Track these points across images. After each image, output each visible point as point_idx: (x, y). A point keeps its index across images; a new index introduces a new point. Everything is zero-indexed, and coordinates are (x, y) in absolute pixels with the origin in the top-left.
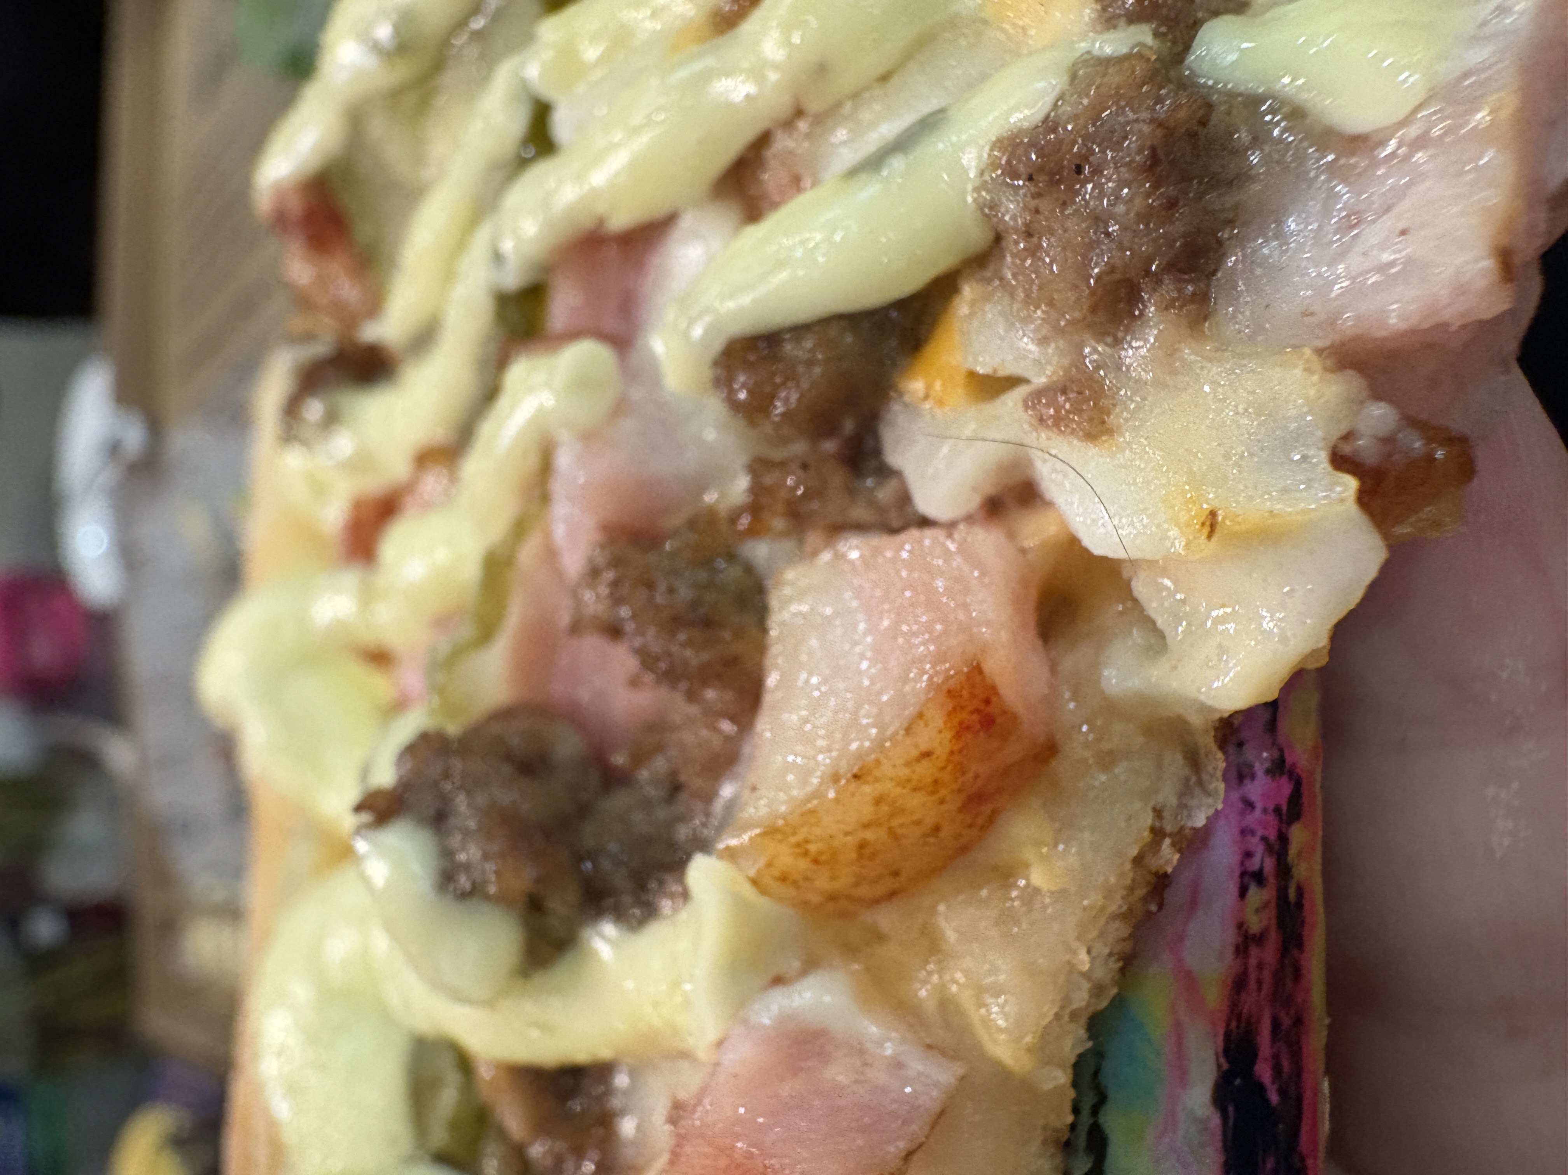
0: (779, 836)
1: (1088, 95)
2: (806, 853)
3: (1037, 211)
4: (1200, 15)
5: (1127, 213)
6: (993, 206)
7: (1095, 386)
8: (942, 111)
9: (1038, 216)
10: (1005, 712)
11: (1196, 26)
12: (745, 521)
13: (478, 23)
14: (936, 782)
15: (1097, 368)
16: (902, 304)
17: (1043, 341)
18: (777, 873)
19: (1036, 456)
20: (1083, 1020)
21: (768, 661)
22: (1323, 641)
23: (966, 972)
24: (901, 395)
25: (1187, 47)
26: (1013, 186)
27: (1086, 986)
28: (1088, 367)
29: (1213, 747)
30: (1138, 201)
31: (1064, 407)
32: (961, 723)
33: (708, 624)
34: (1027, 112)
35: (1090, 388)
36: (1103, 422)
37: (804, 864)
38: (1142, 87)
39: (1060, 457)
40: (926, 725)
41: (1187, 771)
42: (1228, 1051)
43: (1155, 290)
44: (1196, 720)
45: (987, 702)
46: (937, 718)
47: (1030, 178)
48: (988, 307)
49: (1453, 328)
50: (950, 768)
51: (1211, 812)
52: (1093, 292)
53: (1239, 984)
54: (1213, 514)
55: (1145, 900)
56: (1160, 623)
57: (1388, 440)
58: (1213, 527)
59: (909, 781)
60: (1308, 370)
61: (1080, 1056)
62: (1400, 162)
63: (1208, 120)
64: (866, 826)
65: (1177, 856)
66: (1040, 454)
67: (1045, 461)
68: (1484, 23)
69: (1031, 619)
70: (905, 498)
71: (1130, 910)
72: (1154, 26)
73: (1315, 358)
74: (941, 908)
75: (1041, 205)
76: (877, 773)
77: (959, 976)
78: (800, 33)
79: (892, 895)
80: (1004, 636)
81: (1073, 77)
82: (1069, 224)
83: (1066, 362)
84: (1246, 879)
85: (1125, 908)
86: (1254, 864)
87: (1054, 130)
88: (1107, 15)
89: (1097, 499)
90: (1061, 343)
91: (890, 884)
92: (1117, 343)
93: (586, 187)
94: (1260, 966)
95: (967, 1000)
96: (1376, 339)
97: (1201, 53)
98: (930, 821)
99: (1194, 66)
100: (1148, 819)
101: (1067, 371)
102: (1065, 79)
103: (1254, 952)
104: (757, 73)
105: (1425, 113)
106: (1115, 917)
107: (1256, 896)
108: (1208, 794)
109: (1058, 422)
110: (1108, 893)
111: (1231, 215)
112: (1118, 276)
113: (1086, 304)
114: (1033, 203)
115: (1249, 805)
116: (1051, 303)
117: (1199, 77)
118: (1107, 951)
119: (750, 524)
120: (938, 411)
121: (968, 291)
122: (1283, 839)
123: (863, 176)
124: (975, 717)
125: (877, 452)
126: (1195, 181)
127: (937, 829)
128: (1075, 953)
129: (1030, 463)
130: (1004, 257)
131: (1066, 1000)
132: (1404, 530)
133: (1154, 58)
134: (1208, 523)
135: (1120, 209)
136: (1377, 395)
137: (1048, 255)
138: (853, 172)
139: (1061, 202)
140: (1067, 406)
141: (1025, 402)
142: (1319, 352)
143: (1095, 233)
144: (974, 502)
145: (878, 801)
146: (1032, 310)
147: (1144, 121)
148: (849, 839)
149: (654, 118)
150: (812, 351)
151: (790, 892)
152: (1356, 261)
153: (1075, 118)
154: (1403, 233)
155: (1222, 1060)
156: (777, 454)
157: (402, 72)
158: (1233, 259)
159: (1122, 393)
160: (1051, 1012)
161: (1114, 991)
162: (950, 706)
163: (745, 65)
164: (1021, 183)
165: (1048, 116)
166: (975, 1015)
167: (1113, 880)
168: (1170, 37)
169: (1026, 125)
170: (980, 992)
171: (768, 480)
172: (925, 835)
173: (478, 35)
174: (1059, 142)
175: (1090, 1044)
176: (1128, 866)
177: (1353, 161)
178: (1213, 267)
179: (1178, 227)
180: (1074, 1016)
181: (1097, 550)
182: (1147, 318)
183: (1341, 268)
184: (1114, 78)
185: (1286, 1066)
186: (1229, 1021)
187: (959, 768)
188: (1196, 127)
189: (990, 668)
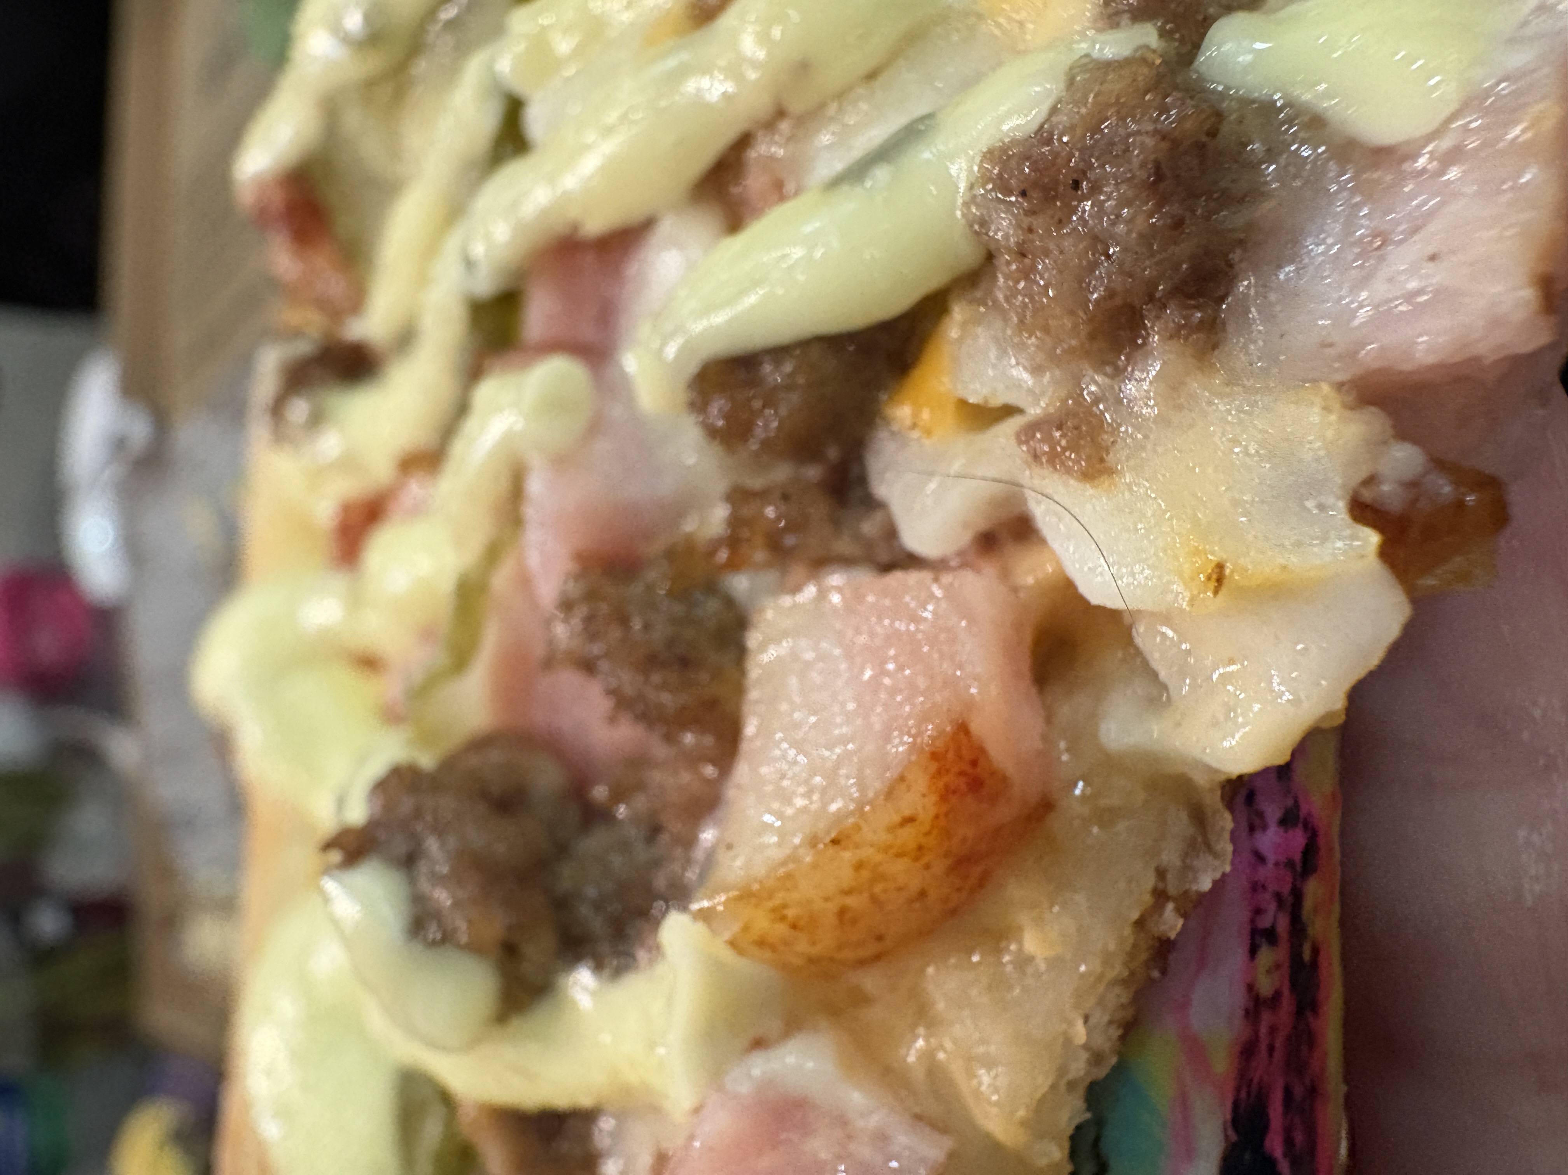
0: (755, 901)
1: (1085, 104)
2: (783, 918)
3: (1030, 230)
4: (1211, 11)
5: (1129, 232)
6: (984, 223)
7: (1094, 421)
8: (930, 116)
9: (1031, 236)
10: (993, 773)
11: (1206, 24)
12: (723, 555)
13: (449, 13)
14: (920, 848)
15: (1096, 401)
16: (886, 327)
17: (1036, 370)
18: (754, 937)
19: (1030, 496)
20: (1081, 1091)
21: (747, 708)
22: (1339, 703)
23: (955, 1041)
24: (887, 421)
25: (1197, 46)
26: (1004, 201)
27: (1084, 1056)
28: (1085, 400)
29: (1220, 806)
30: (1140, 220)
31: (1059, 443)
32: (947, 787)
33: (685, 663)
34: (1021, 121)
35: (1089, 423)
36: (1102, 460)
37: (781, 929)
38: (1146, 94)
39: (1056, 498)
40: (909, 788)
41: (1191, 831)
42: (1237, 1124)
43: (1158, 318)
44: (1201, 780)
45: (974, 763)
46: (920, 782)
47: (1023, 194)
48: (979, 330)
49: (1487, 362)
50: (935, 832)
51: (1218, 875)
52: (1091, 320)
53: (1249, 1051)
54: (1220, 567)
55: (1147, 965)
56: (1163, 675)
57: (1413, 484)
58: (1220, 581)
59: (890, 847)
60: (1327, 409)
61: (1078, 1128)
62: (1430, 177)
63: (1218, 130)
64: (848, 892)
65: (1180, 922)
66: (1033, 494)
67: (1039, 503)
68: (1525, 23)
69: (1025, 665)
70: (891, 533)
71: (1132, 973)
72: (1159, 24)
73: (1333, 394)
74: (930, 970)
75: (1035, 223)
76: (856, 838)
77: (948, 1045)
78: (781, 28)
79: (877, 958)
80: (994, 690)
81: (1071, 83)
82: (1067, 244)
83: (1063, 393)
84: (1257, 937)
85: (1126, 973)
86: (1265, 922)
87: (1049, 141)
88: (1110, 10)
89: (1094, 546)
90: (1057, 372)
91: (872, 948)
92: (1119, 373)
93: (559, 191)
94: (1271, 1031)
95: (957, 1070)
96: (1401, 372)
97: (1211, 54)
98: (915, 885)
99: (1203, 69)
100: (1150, 881)
101: (1064, 401)
102: (1062, 85)
103: (1266, 1018)
104: (734, 72)
105: (1460, 123)
106: (1115, 982)
107: (1267, 956)
108: (1216, 855)
109: (1054, 458)
110: (1107, 959)
111: (1242, 236)
112: (1118, 301)
113: (1084, 330)
114: (1026, 221)
115: (1260, 858)
116: (1046, 330)
117: (1208, 82)
118: (1106, 1018)
119: (729, 558)
120: (927, 442)
121: (958, 312)
122: (1298, 895)
123: (845, 188)
124: (962, 781)
125: (862, 480)
126: (1204, 198)
127: (923, 894)
128: (1071, 1023)
129: (1024, 501)
130: (995, 278)
131: (1062, 1071)
132: (1429, 581)
133: (1158, 61)
134: (1214, 577)
135: (1121, 228)
136: (1402, 434)
137: (1042, 278)
138: (836, 183)
139: (1056, 218)
140: (1064, 442)
141: (1018, 436)
142: (1339, 386)
143: (1093, 255)
144: (965, 538)
145: (859, 866)
146: (1025, 337)
147: (1147, 133)
148: (829, 904)
149: (630, 116)
150: (791, 375)
151: (769, 955)
152: (1380, 288)
153: (1070, 129)
154: (1433, 258)
155: (1230, 1132)
156: (756, 483)
157: (374, 63)
158: (1246, 283)
159: (1123, 429)
160: (1043, 1083)
161: (1114, 1060)
162: (934, 768)
163: (722, 62)
164: (1013, 199)
165: (1042, 127)
166: (964, 1086)
167: (1112, 947)
168: (1177, 36)
169: (1019, 134)
170: (971, 1061)
171: (747, 511)
172: (910, 901)
173: (450, 24)
174: (1056, 155)
175: (1088, 1115)
176: (1128, 931)
177: (1376, 175)
178: (1221, 293)
179: (1184, 249)
180: (1071, 1085)
181: (1095, 599)
182: (1149, 348)
183: (1364, 295)
184: (1115, 85)
185: (1299, 1137)
186: (1238, 1090)
187: (947, 833)
188: (1204, 139)
189: (977, 726)
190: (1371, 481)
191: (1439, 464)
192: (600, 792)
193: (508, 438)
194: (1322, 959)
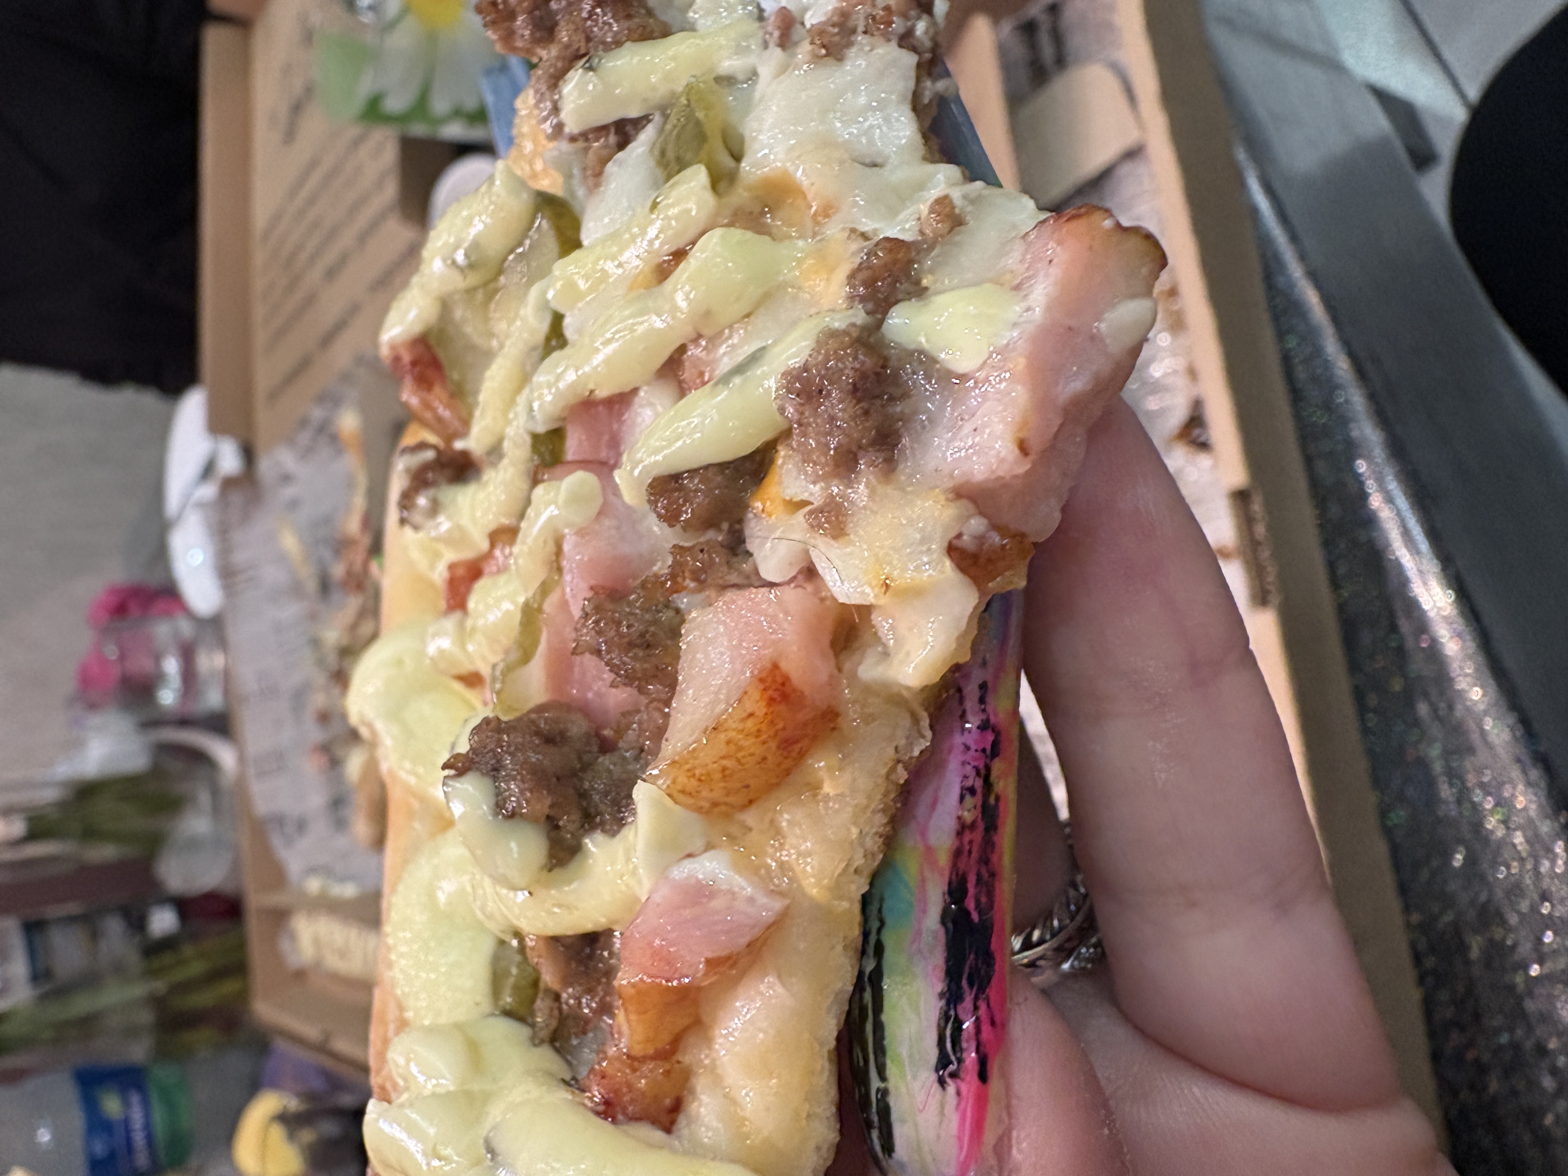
0: (678, 765)
1: (823, 353)
2: (694, 776)
3: (803, 413)
5: (845, 415)
6: (784, 408)
8: (764, 348)
9: (803, 416)
10: (795, 690)
11: (888, 308)
12: (668, 584)
14: (759, 731)
15: (839, 498)
17: (814, 483)
18: (679, 787)
19: (810, 549)
20: (864, 873)
24: (752, 509)
25: (884, 319)
26: (790, 398)
27: (861, 852)
28: (834, 496)
30: (849, 409)
31: (822, 520)
32: (769, 697)
33: (648, 646)
36: (842, 529)
37: (694, 782)
39: (820, 549)
40: (750, 698)
41: (910, 724)
42: (950, 892)
43: (864, 457)
44: (906, 694)
45: (783, 685)
46: (755, 694)
47: (798, 395)
48: (789, 461)
50: (766, 722)
51: (923, 747)
52: (833, 458)
53: (957, 854)
55: (896, 801)
57: (980, 538)
58: (887, 587)
59: (744, 730)
61: (863, 895)
63: (887, 365)
64: (723, 758)
65: (907, 774)
67: (813, 551)
70: (755, 569)
72: (869, 307)
73: (942, 495)
75: (804, 409)
76: (726, 725)
78: (695, 293)
79: (751, 802)
81: (820, 339)
83: (825, 493)
84: (964, 792)
86: (969, 783)
87: (807, 371)
88: (851, 294)
89: (836, 572)
90: (822, 483)
91: (747, 795)
92: (849, 484)
93: (582, 373)
94: (971, 842)
95: (794, 863)
97: (889, 324)
98: (759, 754)
99: (885, 333)
100: (889, 754)
101: (825, 499)
102: (815, 342)
103: (968, 835)
104: (672, 314)
106: (877, 810)
107: (969, 801)
108: (922, 737)
109: (820, 528)
110: (869, 798)
112: (844, 449)
113: (830, 463)
114: (801, 409)
115: (966, 747)
116: (814, 463)
118: (873, 832)
119: (673, 585)
120: (770, 520)
121: (782, 451)
122: (988, 769)
123: (721, 386)
124: (778, 694)
125: (743, 542)
126: (879, 399)
127: (764, 759)
130: (793, 436)
131: (850, 860)
133: (865, 327)
134: (884, 585)
135: (842, 413)
136: (977, 512)
139: (814, 409)
140: (824, 520)
141: (806, 517)
142: (945, 491)
143: (831, 425)
144: (793, 571)
145: (728, 742)
146: (807, 466)
147: (849, 368)
148: (715, 765)
149: (619, 334)
150: (698, 485)
151: (690, 801)
153: (816, 365)
154: (975, 430)
155: (947, 896)
156: (685, 543)
158: (905, 439)
159: (850, 513)
160: (841, 867)
161: (881, 857)
162: (762, 686)
163: (665, 308)
164: (793, 397)
165: (804, 363)
166: (798, 870)
167: (871, 789)
168: (875, 313)
169: (797, 366)
170: (800, 855)
171: (680, 560)
172: (759, 763)
174: (810, 378)
175: (868, 888)
176: (880, 780)
178: (894, 444)
179: (872, 424)
180: (857, 870)
181: (842, 600)
182: (861, 472)
185: (984, 899)
186: (951, 874)
187: (772, 723)
188: (879, 370)
189: (784, 665)
190: (959, 536)
191: (995, 526)
192: (607, 732)
193: (551, 518)
194: (1001, 804)
